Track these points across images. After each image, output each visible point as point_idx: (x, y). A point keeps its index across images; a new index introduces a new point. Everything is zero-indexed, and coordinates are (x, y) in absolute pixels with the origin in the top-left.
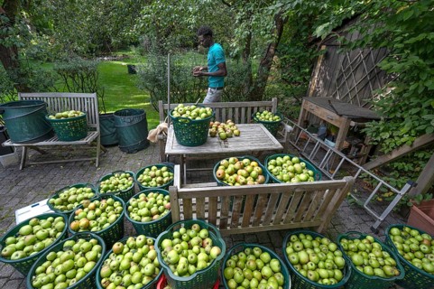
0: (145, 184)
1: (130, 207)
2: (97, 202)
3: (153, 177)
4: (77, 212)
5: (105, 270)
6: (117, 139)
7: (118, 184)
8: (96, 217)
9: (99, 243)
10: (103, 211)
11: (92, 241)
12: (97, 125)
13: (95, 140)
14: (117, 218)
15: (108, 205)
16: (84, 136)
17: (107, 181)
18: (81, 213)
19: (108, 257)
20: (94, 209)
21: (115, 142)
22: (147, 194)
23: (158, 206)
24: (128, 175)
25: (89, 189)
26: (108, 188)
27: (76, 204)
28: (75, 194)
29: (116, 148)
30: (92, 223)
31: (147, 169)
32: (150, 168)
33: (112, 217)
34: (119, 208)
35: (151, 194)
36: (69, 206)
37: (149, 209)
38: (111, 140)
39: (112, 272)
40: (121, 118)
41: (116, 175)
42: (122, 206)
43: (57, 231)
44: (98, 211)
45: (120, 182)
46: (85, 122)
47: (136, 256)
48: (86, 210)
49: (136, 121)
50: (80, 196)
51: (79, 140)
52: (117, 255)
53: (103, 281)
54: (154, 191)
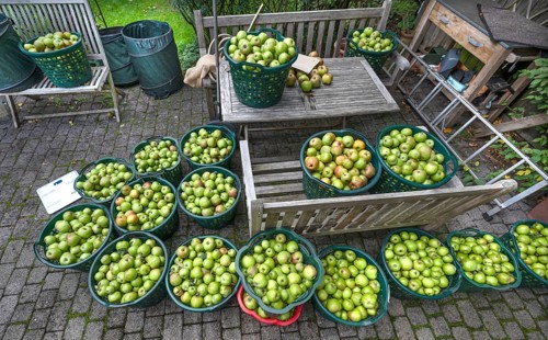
0: (194, 158)
1: (184, 195)
2: (138, 187)
3: (204, 148)
4: (117, 202)
5: (174, 279)
6: (135, 74)
7: (158, 158)
8: (144, 208)
9: (157, 244)
10: (150, 200)
11: (149, 242)
12: (102, 56)
13: (107, 83)
14: (171, 210)
15: (155, 192)
16: (88, 79)
17: (143, 154)
18: (122, 203)
19: (173, 263)
20: (138, 198)
21: (134, 79)
22: (201, 174)
23: (220, 193)
24: (168, 142)
25: (122, 167)
26: (147, 166)
27: (112, 190)
28: (106, 173)
29: (137, 89)
30: (142, 217)
31: (193, 135)
32: (197, 131)
33: (165, 210)
34: (170, 195)
35: (206, 174)
36: (104, 191)
37: (209, 198)
38: (127, 78)
39: (183, 280)
40: (135, 42)
41: (152, 143)
42: (172, 191)
43: (101, 227)
44: (143, 200)
45: (160, 153)
46: (84, 54)
47: (207, 263)
48: (128, 198)
49: (161, 46)
50: (114, 179)
51: (83, 85)
52: (184, 259)
53: (176, 290)
54: (211, 171)
